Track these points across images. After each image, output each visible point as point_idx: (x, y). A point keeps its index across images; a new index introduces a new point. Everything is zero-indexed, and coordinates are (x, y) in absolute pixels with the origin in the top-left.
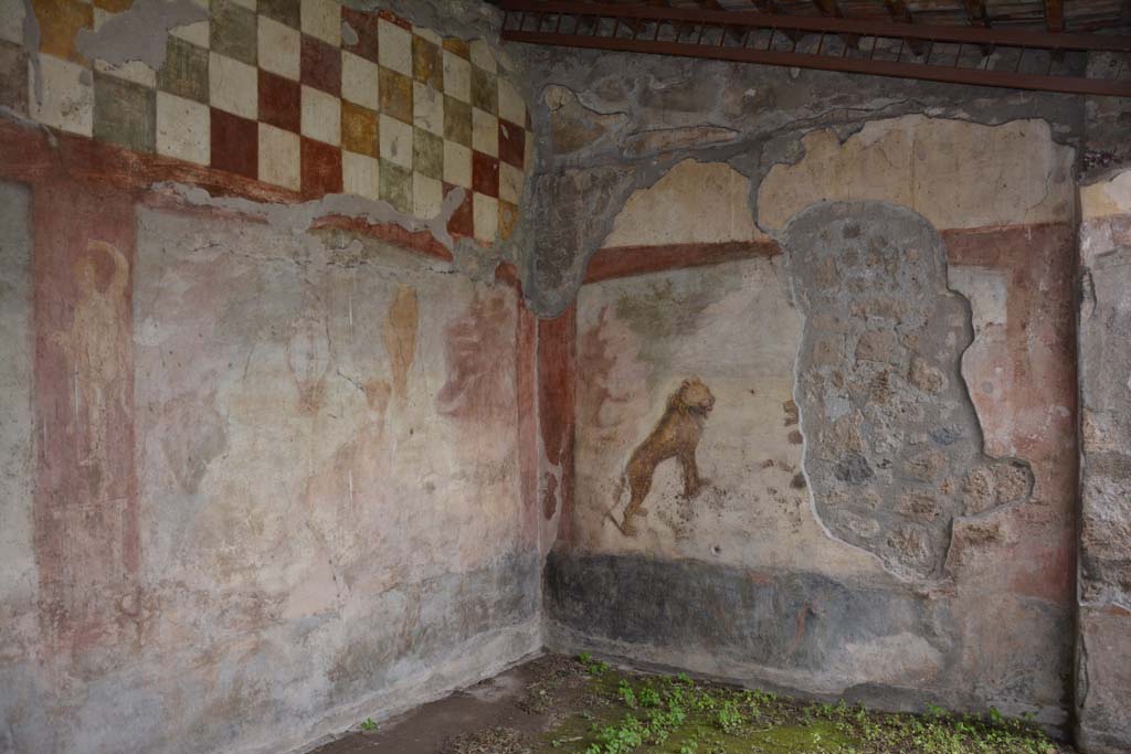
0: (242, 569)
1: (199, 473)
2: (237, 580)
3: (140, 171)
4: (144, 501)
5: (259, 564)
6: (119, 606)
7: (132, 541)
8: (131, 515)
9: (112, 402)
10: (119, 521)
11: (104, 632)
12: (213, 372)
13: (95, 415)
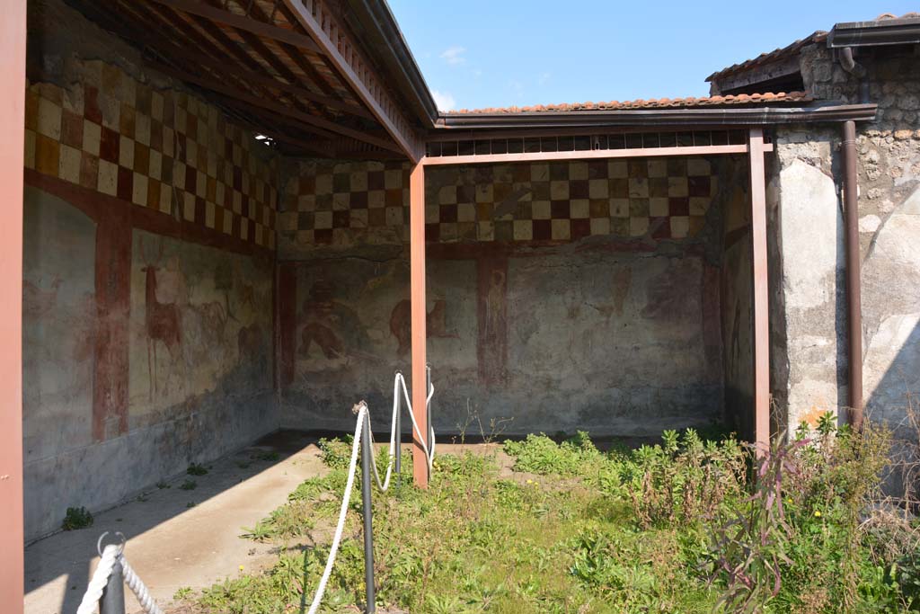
1: (528, 338)
2: (541, 373)
7: (505, 356)
9: (500, 316)
10: (501, 350)
12: (534, 306)
13: (495, 319)
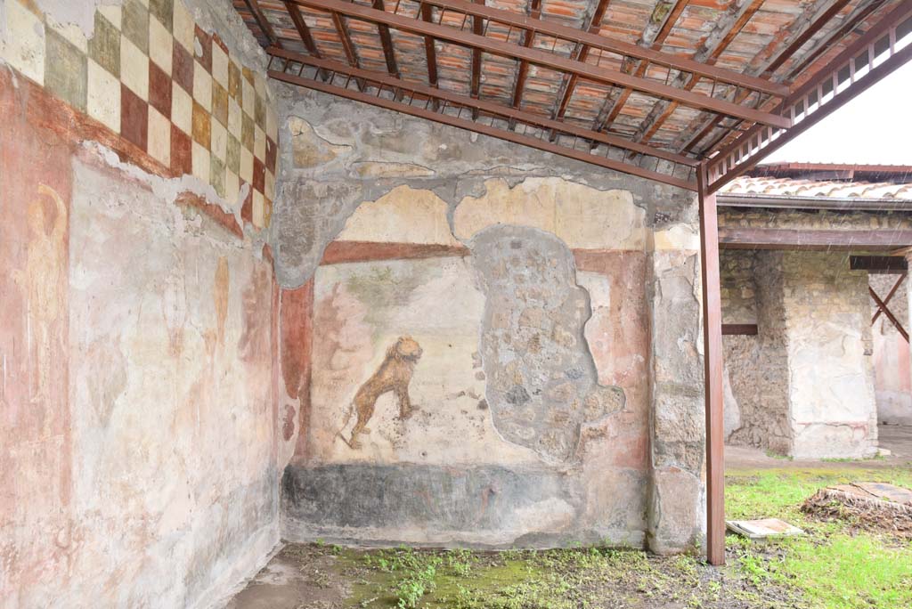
0: (136, 495)
1: (110, 408)
2: (132, 505)
3: (76, 127)
4: (75, 436)
5: (145, 489)
6: (56, 543)
7: (66, 476)
8: (66, 450)
9: (54, 341)
10: (58, 457)
11: (44, 569)
12: (119, 317)
13: (42, 353)
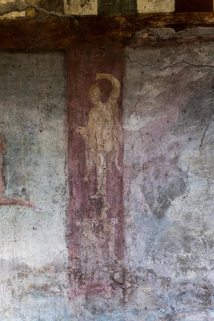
0: (196, 269)
1: (166, 206)
2: (191, 275)
3: (127, 27)
4: (128, 220)
5: (209, 268)
6: (112, 277)
7: (120, 243)
8: (121, 228)
9: (110, 164)
10: (113, 230)
11: (103, 289)
12: (177, 144)
